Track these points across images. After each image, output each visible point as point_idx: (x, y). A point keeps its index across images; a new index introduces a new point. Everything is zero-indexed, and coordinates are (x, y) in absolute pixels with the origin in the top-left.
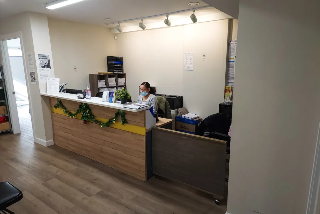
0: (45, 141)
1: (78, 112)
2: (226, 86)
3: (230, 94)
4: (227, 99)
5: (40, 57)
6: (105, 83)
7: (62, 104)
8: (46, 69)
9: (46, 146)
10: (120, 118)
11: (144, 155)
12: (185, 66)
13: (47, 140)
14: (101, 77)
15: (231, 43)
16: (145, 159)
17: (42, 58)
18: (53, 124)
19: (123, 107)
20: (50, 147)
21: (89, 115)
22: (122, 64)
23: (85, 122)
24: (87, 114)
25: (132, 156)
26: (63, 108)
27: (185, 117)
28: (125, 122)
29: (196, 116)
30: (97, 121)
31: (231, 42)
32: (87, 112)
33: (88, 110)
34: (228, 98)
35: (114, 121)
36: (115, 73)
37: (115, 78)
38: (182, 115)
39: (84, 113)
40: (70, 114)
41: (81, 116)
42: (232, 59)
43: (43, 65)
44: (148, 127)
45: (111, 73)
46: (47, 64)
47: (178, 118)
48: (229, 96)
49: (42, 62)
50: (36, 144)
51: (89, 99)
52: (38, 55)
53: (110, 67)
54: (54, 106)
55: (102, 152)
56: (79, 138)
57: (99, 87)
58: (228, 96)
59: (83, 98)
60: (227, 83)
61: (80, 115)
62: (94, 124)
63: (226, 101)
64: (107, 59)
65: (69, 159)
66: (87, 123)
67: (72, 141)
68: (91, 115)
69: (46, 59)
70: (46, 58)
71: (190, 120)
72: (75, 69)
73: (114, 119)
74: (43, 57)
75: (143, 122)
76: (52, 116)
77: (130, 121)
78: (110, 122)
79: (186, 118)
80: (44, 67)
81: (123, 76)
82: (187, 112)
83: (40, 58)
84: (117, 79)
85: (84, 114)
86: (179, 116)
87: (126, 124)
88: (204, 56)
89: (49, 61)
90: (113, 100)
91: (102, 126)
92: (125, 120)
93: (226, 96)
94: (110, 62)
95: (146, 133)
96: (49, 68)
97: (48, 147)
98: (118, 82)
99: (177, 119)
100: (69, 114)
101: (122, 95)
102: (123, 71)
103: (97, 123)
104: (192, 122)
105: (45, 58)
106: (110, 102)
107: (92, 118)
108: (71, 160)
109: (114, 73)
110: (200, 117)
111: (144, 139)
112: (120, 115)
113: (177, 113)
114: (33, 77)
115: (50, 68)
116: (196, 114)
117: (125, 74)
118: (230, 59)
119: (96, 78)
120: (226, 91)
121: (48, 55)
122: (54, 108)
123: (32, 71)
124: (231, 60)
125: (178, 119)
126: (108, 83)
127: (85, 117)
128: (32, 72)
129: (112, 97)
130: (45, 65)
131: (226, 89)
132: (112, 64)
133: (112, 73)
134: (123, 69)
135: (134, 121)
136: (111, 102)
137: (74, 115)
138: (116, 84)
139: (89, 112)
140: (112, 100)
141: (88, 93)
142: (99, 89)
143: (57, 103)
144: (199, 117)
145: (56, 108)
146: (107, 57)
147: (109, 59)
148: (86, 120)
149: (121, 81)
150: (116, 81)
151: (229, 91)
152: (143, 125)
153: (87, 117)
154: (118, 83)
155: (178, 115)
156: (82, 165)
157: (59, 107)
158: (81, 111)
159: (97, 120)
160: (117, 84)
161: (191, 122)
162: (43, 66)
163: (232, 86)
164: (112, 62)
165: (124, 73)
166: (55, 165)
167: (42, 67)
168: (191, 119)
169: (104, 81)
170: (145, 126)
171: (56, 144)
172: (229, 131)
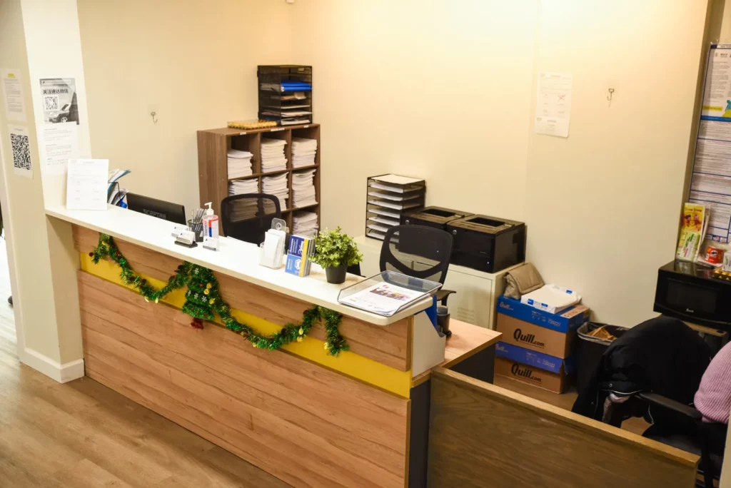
0: (58, 366)
1: (174, 283)
2: (687, 205)
3: (700, 232)
4: (686, 251)
5: (44, 88)
6: (252, 161)
7: (118, 252)
8: (65, 125)
9: (61, 382)
10: (322, 328)
11: (401, 462)
12: (539, 119)
13: (63, 361)
14: (239, 142)
15: (717, 51)
16: (403, 473)
17: (54, 91)
18: (82, 311)
19: (337, 303)
20: (73, 384)
21: (212, 302)
22: (308, 93)
23: (197, 323)
24: (204, 299)
25: (359, 456)
26: (121, 266)
27: (531, 302)
28: (338, 344)
29: (572, 299)
30: (240, 325)
31: (714, 47)
32: (207, 292)
33: (209, 286)
34: (691, 245)
35: (302, 336)
36: (283, 123)
37: (284, 142)
38: (521, 294)
39: (193, 293)
40: (147, 290)
41: (184, 300)
42: (715, 108)
43: (55, 112)
44: (420, 367)
45: (270, 125)
46: (68, 108)
47: (506, 302)
48: (694, 241)
49: (51, 103)
50: (26, 370)
51: (215, 249)
52: (41, 80)
53: (269, 104)
54: (91, 255)
55: (252, 427)
56: (172, 370)
57: (230, 177)
58: (690, 239)
59: (194, 245)
60: (689, 195)
61: (180, 297)
62: (228, 335)
63: (681, 256)
64: (259, 74)
65: (142, 437)
66: (202, 328)
67: (149, 374)
68: (220, 302)
69: (65, 94)
70: (64, 88)
71: (548, 315)
72: (153, 114)
73: (301, 332)
74: (56, 88)
75: (404, 354)
76: (80, 282)
77: (357, 342)
78: (287, 334)
79: (534, 305)
80: (59, 119)
81: (310, 132)
82: (539, 283)
83: (45, 92)
84: (291, 145)
85: (196, 296)
86: (511, 298)
87: (343, 354)
88: (612, 91)
89: (75, 96)
90: (297, 267)
91: (254, 345)
92: (341, 337)
93: (683, 237)
94: (266, 87)
95: (412, 391)
96: (75, 122)
97: (67, 383)
98: (292, 155)
99: (502, 305)
100: (141, 287)
101: (332, 257)
102: (309, 117)
103: (238, 333)
104: (557, 324)
105: (62, 91)
106: (287, 271)
107: (222, 315)
108: (145, 443)
109: (279, 125)
110: (583, 302)
111: (403, 409)
112: (323, 320)
113: (504, 283)
114: (22, 152)
115: (78, 124)
116: (569, 292)
117: (317, 127)
118: (708, 108)
119: (221, 146)
120: (684, 220)
121: (73, 80)
122: (89, 260)
123: (18, 133)
124: (711, 113)
125: (507, 307)
126: (261, 161)
127: (199, 306)
128: (20, 136)
129: (297, 254)
130: (62, 112)
131: (687, 213)
132: (275, 93)
133: (274, 124)
134: (310, 109)
135: (372, 348)
136: (292, 270)
137: (162, 294)
138: (287, 164)
139: (212, 295)
140: (294, 263)
141: (210, 229)
142: (230, 183)
143: (100, 245)
144: (579, 303)
145: (96, 260)
146: (260, 67)
147: (266, 74)
148: (202, 317)
149: (304, 151)
150: (288, 152)
151: (697, 222)
152: (404, 363)
153: (205, 307)
154: (294, 158)
155: (507, 294)
156: (186, 464)
157: (105, 258)
158: (182, 284)
159: (239, 321)
160: (289, 164)
161: (552, 322)
162: (56, 116)
163: (709, 206)
164: (276, 87)
165: (315, 121)
166: (99, 461)
167: (51, 120)
168: (553, 312)
169: (249, 155)
170: (409, 367)
171: (92, 373)
172: (696, 388)
